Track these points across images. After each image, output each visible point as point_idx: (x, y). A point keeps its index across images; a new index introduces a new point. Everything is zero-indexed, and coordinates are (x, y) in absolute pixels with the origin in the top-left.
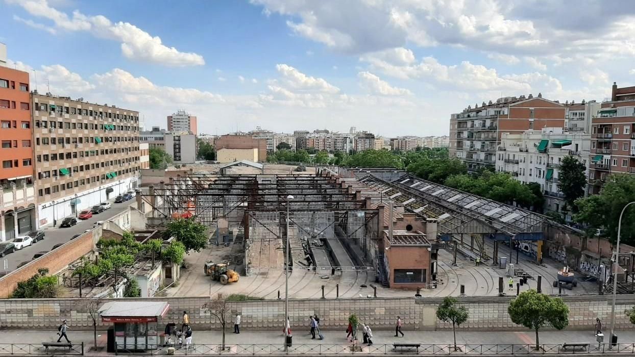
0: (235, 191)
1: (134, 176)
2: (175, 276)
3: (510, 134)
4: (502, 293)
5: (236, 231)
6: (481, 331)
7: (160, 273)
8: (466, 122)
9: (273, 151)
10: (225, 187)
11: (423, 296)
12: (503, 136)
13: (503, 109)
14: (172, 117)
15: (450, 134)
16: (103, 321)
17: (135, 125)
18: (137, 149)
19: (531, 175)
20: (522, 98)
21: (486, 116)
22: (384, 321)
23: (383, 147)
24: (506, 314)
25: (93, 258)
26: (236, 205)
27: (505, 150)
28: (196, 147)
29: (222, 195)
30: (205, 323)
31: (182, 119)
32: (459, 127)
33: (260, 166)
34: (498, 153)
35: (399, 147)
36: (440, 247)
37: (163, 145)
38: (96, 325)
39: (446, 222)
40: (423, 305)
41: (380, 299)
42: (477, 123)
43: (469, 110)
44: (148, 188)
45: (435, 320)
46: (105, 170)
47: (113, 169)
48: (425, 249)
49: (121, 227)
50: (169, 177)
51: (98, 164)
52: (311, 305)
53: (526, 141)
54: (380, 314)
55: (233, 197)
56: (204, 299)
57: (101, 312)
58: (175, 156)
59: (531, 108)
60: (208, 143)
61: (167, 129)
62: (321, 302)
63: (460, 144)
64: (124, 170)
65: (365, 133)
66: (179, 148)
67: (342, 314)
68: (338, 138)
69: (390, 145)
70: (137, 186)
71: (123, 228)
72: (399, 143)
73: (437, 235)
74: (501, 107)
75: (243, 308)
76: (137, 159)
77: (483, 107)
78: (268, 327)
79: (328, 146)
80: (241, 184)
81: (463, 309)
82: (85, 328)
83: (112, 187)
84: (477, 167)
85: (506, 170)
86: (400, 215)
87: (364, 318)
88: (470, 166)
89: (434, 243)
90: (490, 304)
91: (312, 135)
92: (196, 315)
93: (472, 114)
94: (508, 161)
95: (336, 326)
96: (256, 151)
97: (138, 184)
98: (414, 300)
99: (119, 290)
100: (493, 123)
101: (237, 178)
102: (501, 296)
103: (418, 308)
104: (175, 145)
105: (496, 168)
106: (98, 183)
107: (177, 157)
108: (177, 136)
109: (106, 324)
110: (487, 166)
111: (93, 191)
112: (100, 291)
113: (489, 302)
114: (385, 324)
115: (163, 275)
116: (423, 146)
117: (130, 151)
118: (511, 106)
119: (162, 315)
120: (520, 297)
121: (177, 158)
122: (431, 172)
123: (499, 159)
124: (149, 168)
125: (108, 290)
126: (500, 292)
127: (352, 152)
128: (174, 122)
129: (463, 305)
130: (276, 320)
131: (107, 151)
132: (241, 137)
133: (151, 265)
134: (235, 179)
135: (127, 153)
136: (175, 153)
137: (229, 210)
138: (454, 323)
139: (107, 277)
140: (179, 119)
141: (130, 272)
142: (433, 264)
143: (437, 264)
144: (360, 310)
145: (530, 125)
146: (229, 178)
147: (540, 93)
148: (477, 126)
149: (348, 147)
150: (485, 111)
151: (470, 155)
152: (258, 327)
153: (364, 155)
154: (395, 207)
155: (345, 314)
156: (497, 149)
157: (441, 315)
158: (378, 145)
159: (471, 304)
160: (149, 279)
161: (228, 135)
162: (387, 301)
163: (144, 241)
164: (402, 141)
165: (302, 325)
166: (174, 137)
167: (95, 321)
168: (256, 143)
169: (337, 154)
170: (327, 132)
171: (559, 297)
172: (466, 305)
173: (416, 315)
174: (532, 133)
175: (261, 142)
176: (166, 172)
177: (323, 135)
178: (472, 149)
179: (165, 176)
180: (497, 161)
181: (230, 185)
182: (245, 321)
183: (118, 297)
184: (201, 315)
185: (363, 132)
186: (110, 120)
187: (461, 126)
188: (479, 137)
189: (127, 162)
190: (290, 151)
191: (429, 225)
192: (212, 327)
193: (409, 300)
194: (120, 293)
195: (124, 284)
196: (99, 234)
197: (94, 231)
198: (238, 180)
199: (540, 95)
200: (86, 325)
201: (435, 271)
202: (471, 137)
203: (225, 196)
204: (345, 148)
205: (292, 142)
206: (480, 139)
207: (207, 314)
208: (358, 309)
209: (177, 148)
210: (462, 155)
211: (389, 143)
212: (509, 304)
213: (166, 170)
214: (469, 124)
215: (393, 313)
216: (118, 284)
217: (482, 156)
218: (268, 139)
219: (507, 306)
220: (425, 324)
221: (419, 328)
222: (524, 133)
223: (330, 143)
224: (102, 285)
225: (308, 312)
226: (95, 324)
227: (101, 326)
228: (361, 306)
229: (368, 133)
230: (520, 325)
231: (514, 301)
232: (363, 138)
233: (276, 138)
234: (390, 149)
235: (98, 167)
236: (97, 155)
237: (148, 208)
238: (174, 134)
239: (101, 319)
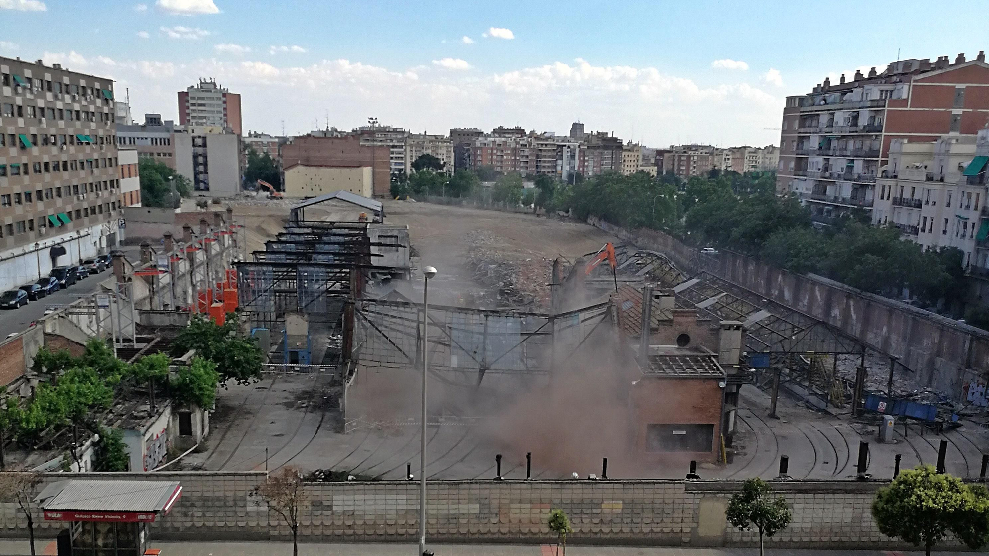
0: (320, 256)
1: (109, 222)
2: (199, 433)
3: (909, 142)
4: (863, 474)
5: (325, 341)
6: (815, 548)
7: (168, 425)
8: (818, 115)
9: (405, 173)
10: (301, 248)
11: (702, 478)
12: (894, 146)
13: (899, 86)
14: (187, 94)
15: (782, 142)
16: (46, 518)
17: (106, 110)
18: (112, 161)
19: (945, 232)
20: (943, 62)
21: (862, 101)
22: (619, 525)
23: (640, 168)
24: (868, 515)
25: (25, 391)
26: (324, 287)
27: (895, 177)
28: (240, 161)
29: (294, 266)
30: (258, 524)
31: (209, 98)
32: (802, 126)
33: (377, 204)
34: (879, 183)
35: (673, 169)
36: (745, 380)
37: (170, 155)
38: (34, 526)
39: (760, 327)
40: (701, 496)
41: (612, 482)
42: (840, 117)
43: (824, 89)
44: (139, 248)
45: (725, 526)
46: (47, 206)
47: (63, 205)
48: (714, 383)
49: (84, 328)
50: (183, 225)
51: (30, 194)
52: (472, 492)
53: (941, 157)
54: (612, 513)
55: (317, 269)
56: (253, 478)
57: (42, 501)
58: (197, 181)
59: (959, 86)
60: (266, 155)
61: (177, 122)
62: (493, 486)
63: (801, 166)
64: (86, 209)
65: (602, 136)
66: (205, 164)
67: (534, 511)
68: (544, 148)
69: (655, 164)
70: (117, 244)
71: (89, 332)
72: (674, 160)
73: (741, 356)
74: (895, 82)
75: (335, 497)
76: (115, 184)
77: (856, 81)
78: (386, 533)
79: (522, 165)
80: (334, 243)
81: (780, 504)
82: (12, 532)
83: (64, 245)
84: (833, 215)
85: (895, 221)
86: (667, 313)
87: (579, 520)
88: (821, 211)
89: (733, 372)
90: (837, 496)
91: (489, 139)
92: (238, 509)
93: (833, 97)
94: (899, 202)
95: (523, 534)
96: (367, 172)
97: (118, 239)
98: (683, 486)
99: (84, 458)
100: (874, 117)
101: (327, 229)
102: (861, 479)
103: (691, 501)
104: (195, 157)
105: (873, 217)
106: (32, 234)
107: (201, 184)
108: (199, 137)
109: (57, 525)
110: (854, 211)
111: (22, 252)
112: (42, 458)
113: (834, 492)
114: (621, 531)
115: (174, 427)
116: (723, 167)
117: (97, 167)
118: (915, 81)
119: (166, 508)
120: (900, 483)
121: (202, 186)
122: (736, 224)
123: (882, 198)
124: (140, 205)
125: (61, 457)
126: (859, 471)
127: (576, 178)
128: (193, 105)
129: (783, 496)
130: (403, 522)
131: (47, 165)
132: (336, 141)
133: (148, 407)
134: (323, 231)
135: (92, 172)
136: (196, 174)
137: (310, 299)
138: (761, 533)
139: (57, 432)
140: (203, 99)
141: (105, 421)
142: (728, 414)
143: (736, 415)
144: (572, 503)
145: (953, 124)
146: (309, 231)
147: (981, 52)
148: (841, 123)
149: (564, 167)
150: (860, 90)
151: (821, 188)
152: (365, 533)
153: (598, 185)
154: (657, 297)
155: (541, 512)
156: (879, 175)
157: (736, 515)
158: (629, 164)
159: (798, 495)
160: (144, 435)
161: (309, 135)
162: (628, 486)
163: (134, 358)
164: (680, 157)
165: (455, 531)
166: (194, 139)
167: (29, 518)
168: (368, 155)
169: (542, 181)
170: (519, 131)
171: (981, 485)
172: (788, 496)
173: (685, 515)
174: (957, 140)
175: (379, 153)
176: (177, 214)
177: (511, 140)
178: (827, 174)
179: (176, 223)
180: (877, 200)
181: (312, 244)
182: (340, 523)
183: (83, 471)
184: (249, 508)
185: (599, 133)
186: (49, 96)
187: (807, 124)
188: (841, 149)
189: (92, 191)
190: (441, 175)
191: (724, 334)
192: (272, 532)
193: (671, 486)
194: (85, 462)
195: (94, 444)
196: (36, 342)
197: (27, 334)
198: (327, 235)
199: (981, 56)
200: (13, 526)
201: (731, 429)
202: (825, 146)
203: (300, 269)
204: (559, 168)
205: (446, 156)
206: (844, 153)
207: (262, 508)
208: (569, 501)
209: (200, 162)
210: (804, 188)
211: (653, 161)
212: (876, 496)
213: (178, 210)
214: (824, 118)
215: (639, 511)
216: (82, 445)
217: (846, 191)
218: (393, 147)
219: (869, 500)
220: (702, 532)
221: (690, 542)
222: (939, 141)
223: (527, 157)
224: (47, 448)
225: (467, 506)
226: (30, 524)
227: (45, 529)
228: (574, 496)
229: (610, 136)
230: (895, 539)
231: (885, 490)
232: (599, 147)
233: (411, 146)
234: (654, 173)
235: (30, 201)
236: (26, 173)
237: (140, 290)
238: (193, 132)
239: (42, 515)
